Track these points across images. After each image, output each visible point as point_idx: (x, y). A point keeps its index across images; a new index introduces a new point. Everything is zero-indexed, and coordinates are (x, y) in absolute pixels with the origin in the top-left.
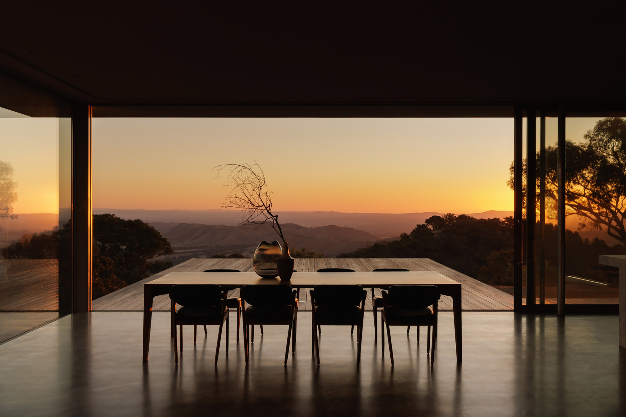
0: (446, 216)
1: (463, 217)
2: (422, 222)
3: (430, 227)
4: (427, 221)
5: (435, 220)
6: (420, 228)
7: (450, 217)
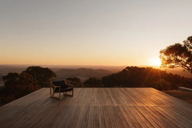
0: (131, 67)
1: (135, 67)
2: (125, 68)
3: (127, 70)
4: (126, 68)
5: (128, 68)
6: (124, 70)
7: (132, 67)
